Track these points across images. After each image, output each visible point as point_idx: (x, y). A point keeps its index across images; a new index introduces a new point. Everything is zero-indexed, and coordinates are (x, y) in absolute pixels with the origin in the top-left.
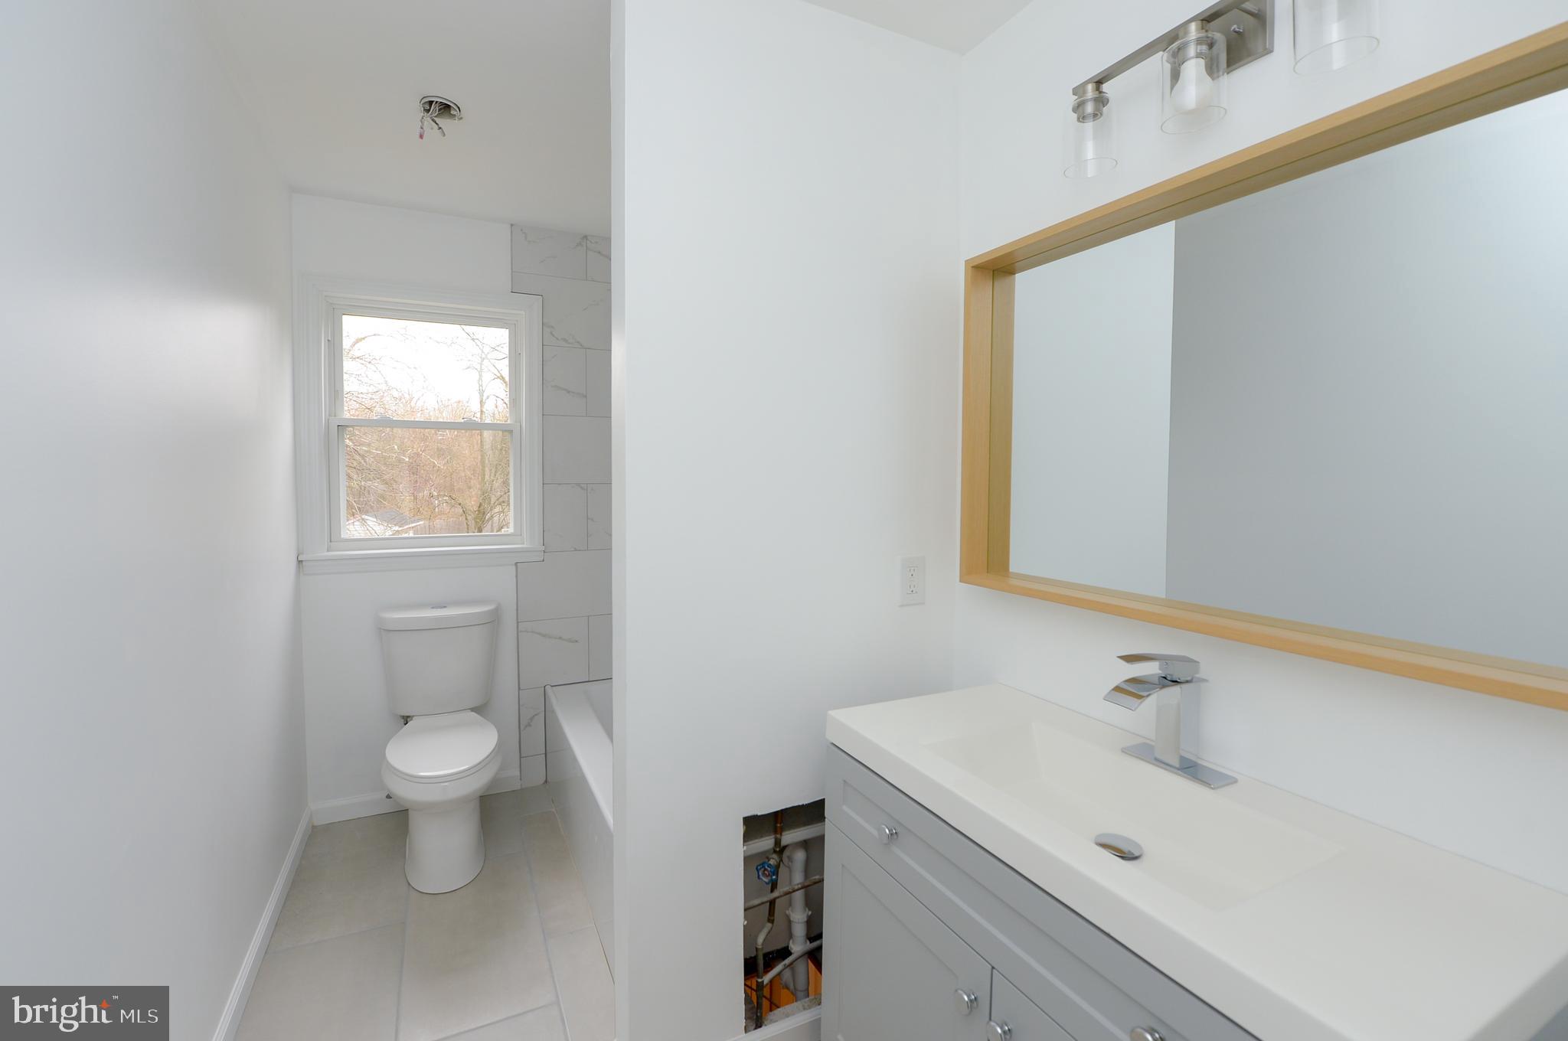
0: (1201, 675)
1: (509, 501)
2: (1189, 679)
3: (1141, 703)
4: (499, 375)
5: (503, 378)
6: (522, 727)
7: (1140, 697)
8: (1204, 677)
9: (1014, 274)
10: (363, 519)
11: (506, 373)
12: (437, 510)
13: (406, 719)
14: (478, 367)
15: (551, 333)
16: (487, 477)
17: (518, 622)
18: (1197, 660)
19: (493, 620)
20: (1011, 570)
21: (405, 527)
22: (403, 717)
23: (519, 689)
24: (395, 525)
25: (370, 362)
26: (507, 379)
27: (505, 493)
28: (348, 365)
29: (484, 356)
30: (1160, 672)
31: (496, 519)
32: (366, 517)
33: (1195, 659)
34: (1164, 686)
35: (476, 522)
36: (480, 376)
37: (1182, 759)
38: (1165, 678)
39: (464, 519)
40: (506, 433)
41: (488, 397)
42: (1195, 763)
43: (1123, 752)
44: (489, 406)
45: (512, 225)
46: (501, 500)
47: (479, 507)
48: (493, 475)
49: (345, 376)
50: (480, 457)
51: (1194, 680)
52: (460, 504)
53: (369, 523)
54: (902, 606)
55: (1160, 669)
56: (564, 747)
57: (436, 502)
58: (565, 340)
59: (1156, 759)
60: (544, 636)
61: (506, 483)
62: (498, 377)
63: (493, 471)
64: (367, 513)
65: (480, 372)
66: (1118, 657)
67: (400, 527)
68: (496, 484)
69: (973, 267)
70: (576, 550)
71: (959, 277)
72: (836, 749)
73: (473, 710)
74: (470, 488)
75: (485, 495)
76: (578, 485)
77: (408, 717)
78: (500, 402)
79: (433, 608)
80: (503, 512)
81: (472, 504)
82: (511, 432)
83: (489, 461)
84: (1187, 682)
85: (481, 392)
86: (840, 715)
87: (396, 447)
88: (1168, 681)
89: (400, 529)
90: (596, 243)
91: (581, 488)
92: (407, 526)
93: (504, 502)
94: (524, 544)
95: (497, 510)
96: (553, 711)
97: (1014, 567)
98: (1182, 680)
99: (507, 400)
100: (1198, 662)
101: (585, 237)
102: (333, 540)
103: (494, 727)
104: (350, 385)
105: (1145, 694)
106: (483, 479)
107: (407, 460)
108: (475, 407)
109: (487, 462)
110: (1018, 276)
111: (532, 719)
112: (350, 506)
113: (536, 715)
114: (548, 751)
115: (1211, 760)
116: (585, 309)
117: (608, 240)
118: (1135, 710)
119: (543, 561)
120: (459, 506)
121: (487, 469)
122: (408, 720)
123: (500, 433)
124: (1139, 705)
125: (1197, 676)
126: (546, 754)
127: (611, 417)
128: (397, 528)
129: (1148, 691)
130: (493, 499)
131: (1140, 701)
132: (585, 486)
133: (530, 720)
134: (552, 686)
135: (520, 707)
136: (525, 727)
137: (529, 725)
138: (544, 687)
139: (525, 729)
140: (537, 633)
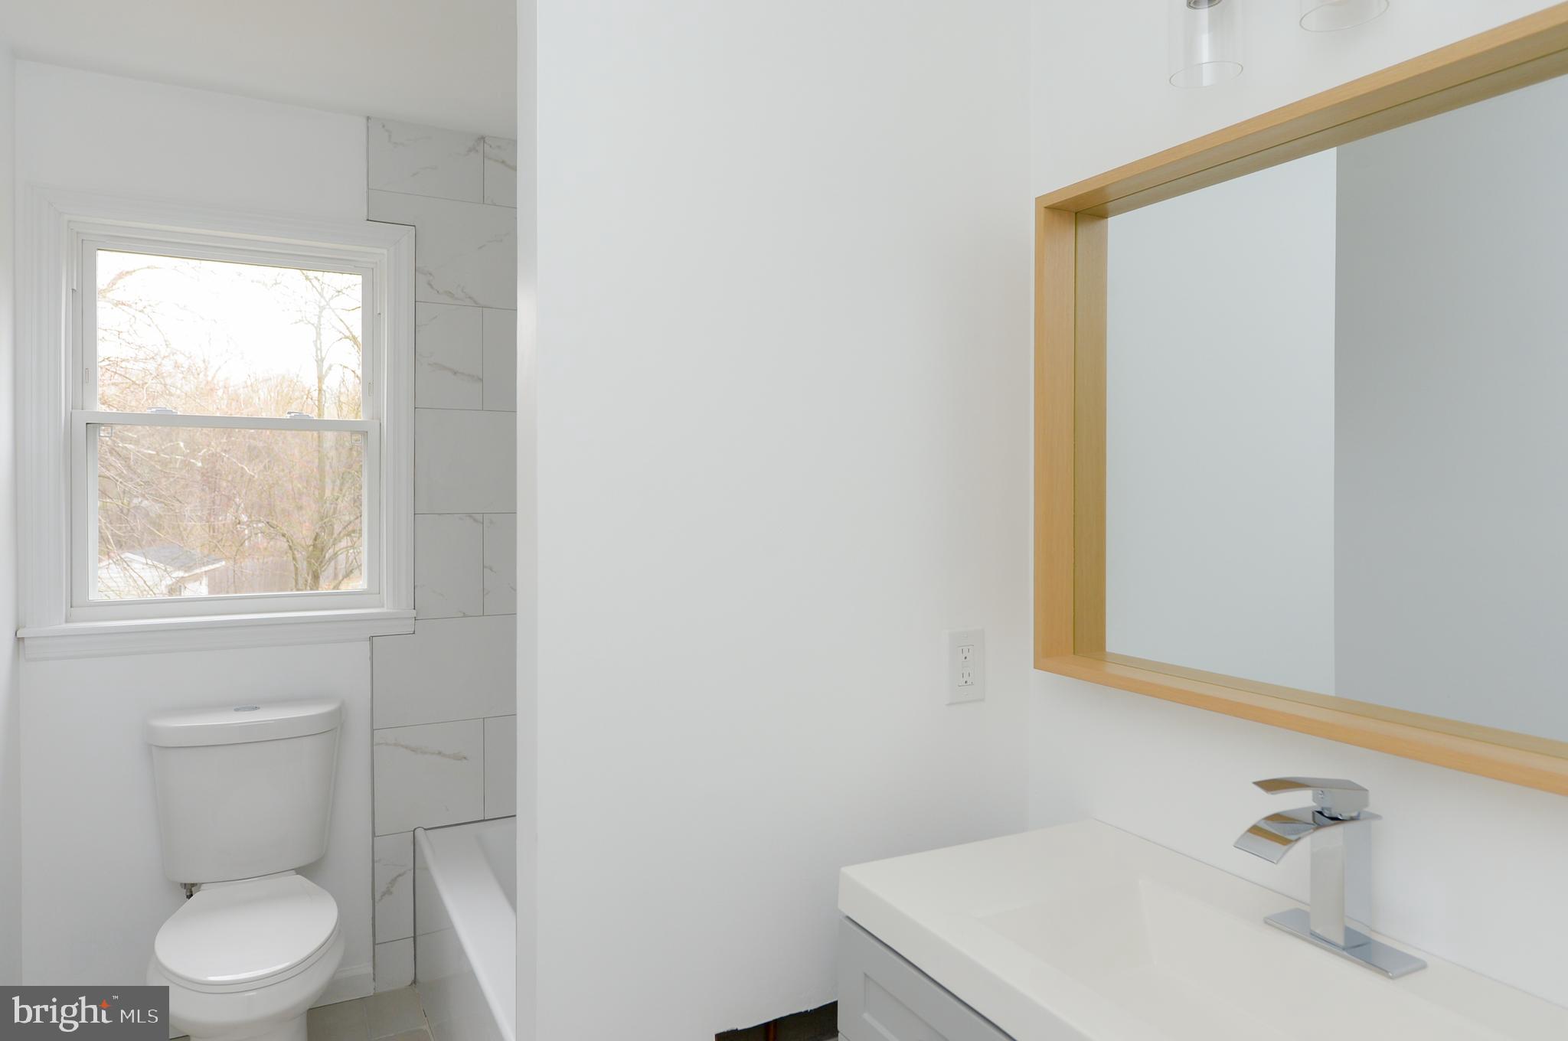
0: (1371, 809)
1: (361, 530)
2: (1354, 814)
3: (1287, 851)
4: (347, 334)
5: (354, 339)
6: (377, 897)
7: (1286, 842)
8: (1377, 813)
9: (1107, 218)
11: (358, 332)
12: (247, 543)
13: (190, 890)
14: (315, 320)
15: (430, 284)
16: (328, 493)
17: (373, 730)
18: (1366, 787)
19: (334, 728)
20: (1107, 650)
21: (198, 571)
22: (185, 885)
23: (374, 835)
24: (179, 569)
25: (141, 311)
26: (360, 339)
27: (357, 518)
28: (106, 315)
29: (323, 303)
30: (1315, 804)
31: (342, 558)
32: (129, 556)
33: (1363, 785)
34: (1320, 826)
35: (309, 563)
36: (319, 334)
37: (1348, 932)
38: (1320, 813)
39: (291, 558)
40: (358, 437)
41: (330, 368)
42: (1369, 939)
43: (1266, 923)
44: (332, 382)
45: (368, 118)
46: (350, 528)
47: (315, 539)
48: (337, 489)
49: (100, 334)
50: (317, 461)
51: (1362, 817)
52: (284, 535)
53: (134, 565)
54: (951, 704)
55: (1314, 801)
56: (443, 928)
57: (246, 532)
58: (450, 294)
59: (1313, 934)
60: (414, 750)
61: (357, 501)
62: (347, 337)
63: (338, 482)
64: (131, 549)
65: (318, 328)
66: (1255, 783)
67: (186, 571)
68: (342, 504)
69: (1046, 208)
70: (465, 616)
71: (1027, 222)
72: (855, 928)
73: (299, 871)
74: (300, 508)
75: (325, 521)
76: (470, 515)
77: (193, 885)
78: (350, 376)
79: (237, 710)
80: (352, 547)
81: (304, 534)
82: (365, 434)
83: (331, 467)
84: (1352, 819)
86: (862, 875)
87: (182, 444)
88: (1325, 818)
89: (187, 575)
90: (499, 147)
91: (475, 520)
93: (354, 531)
94: (383, 606)
95: (344, 543)
96: (426, 869)
97: (1113, 645)
98: (1345, 815)
99: (359, 372)
100: (1367, 790)
101: (482, 139)
103: (330, 897)
104: (107, 348)
105: (1293, 837)
106: (322, 495)
107: (199, 464)
108: (310, 381)
109: (327, 468)
110: (1114, 223)
111: (394, 881)
112: (103, 539)
113: (400, 875)
114: (417, 934)
115: (1390, 934)
116: (481, 248)
117: (513, 143)
118: (1278, 861)
119: (413, 634)
120: (282, 538)
121: (328, 480)
122: (193, 889)
123: (348, 434)
124: (1284, 854)
125: (1366, 809)
126: (415, 938)
127: (516, 412)
128: (181, 574)
129: (1296, 834)
130: (338, 528)
131: (1286, 847)
132: (479, 517)
133: (390, 883)
134: (425, 829)
135: (375, 864)
136: (382, 896)
137: (388, 892)
138: (414, 831)
139: (382, 899)
140: (402, 746)
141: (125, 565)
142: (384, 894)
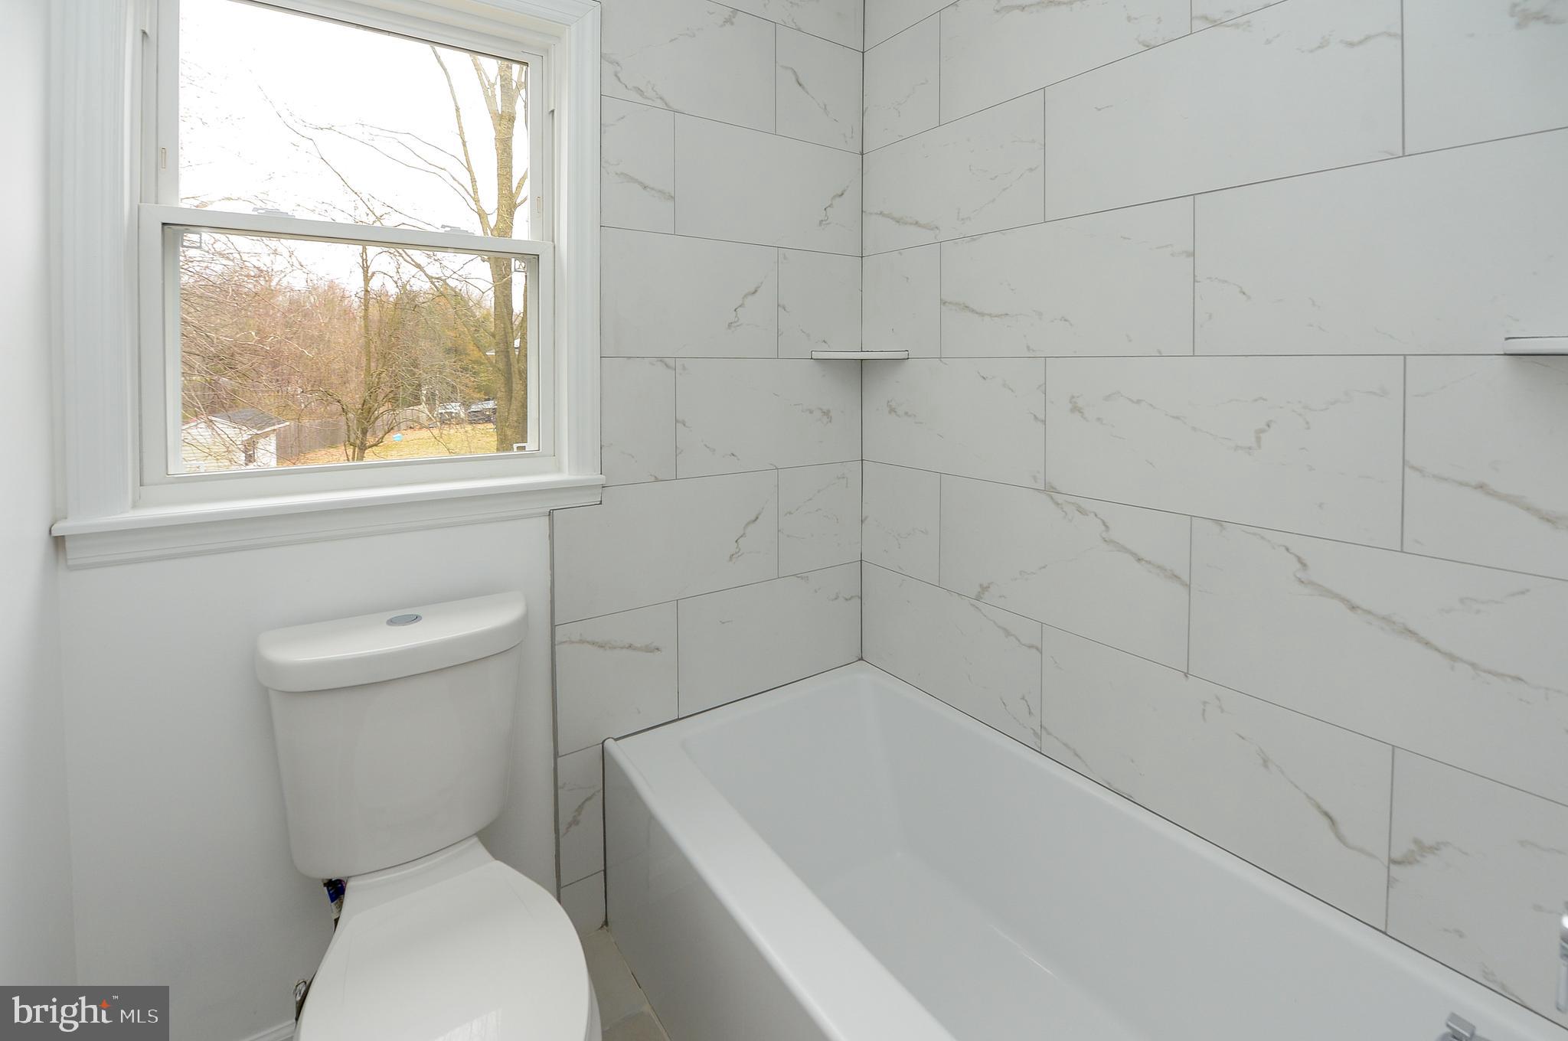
6: (562, 828)
10: (211, 421)
12: (307, 408)
15: (616, 75)
17: (553, 630)
21: (267, 430)
23: (556, 756)
24: (253, 427)
32: (213, 419)
52: (338, 401)
57: (304, 399)
58: (639, 91)
60: (601, 646)
64: (216, 413)
67: (258, 430)
70: (657, 480)
75: (371, 391)
76: (662, 359)
79: (389, 622)
81: (354, 399)
82: (535, 258)
85: (365, 269)
91: (667, 366)
92: (269, 429)
102: (146, 480)
107: (268, 348)
111: (581, 808)
113: (588, 799)
114: (608, 867)
116: (673, 40)
119: (601, 504)
126: (605, 871)
128: (255, 431)
132: (671, 362)
133: (577, 810)
134: (616, 740)
135: (559, 791)
136: (568, 828)
137: (575, 822)
138: (603, 743)
139: (567, 831)
140: (588, 642)
141: (210, 424)
142: (570, 825)
